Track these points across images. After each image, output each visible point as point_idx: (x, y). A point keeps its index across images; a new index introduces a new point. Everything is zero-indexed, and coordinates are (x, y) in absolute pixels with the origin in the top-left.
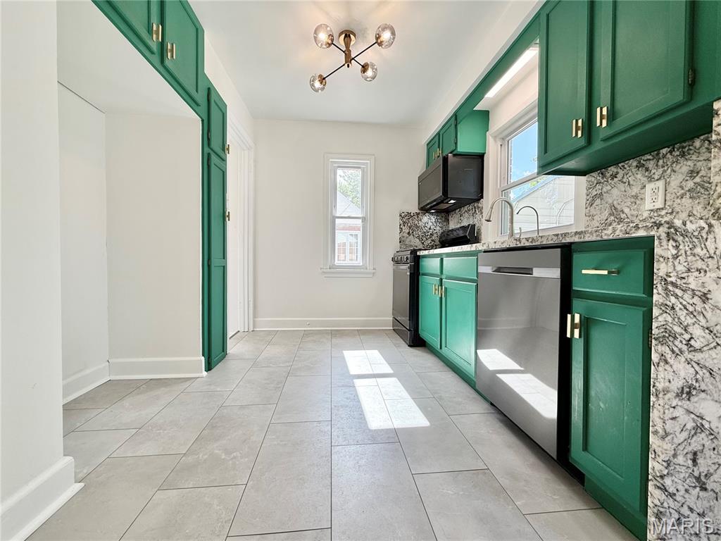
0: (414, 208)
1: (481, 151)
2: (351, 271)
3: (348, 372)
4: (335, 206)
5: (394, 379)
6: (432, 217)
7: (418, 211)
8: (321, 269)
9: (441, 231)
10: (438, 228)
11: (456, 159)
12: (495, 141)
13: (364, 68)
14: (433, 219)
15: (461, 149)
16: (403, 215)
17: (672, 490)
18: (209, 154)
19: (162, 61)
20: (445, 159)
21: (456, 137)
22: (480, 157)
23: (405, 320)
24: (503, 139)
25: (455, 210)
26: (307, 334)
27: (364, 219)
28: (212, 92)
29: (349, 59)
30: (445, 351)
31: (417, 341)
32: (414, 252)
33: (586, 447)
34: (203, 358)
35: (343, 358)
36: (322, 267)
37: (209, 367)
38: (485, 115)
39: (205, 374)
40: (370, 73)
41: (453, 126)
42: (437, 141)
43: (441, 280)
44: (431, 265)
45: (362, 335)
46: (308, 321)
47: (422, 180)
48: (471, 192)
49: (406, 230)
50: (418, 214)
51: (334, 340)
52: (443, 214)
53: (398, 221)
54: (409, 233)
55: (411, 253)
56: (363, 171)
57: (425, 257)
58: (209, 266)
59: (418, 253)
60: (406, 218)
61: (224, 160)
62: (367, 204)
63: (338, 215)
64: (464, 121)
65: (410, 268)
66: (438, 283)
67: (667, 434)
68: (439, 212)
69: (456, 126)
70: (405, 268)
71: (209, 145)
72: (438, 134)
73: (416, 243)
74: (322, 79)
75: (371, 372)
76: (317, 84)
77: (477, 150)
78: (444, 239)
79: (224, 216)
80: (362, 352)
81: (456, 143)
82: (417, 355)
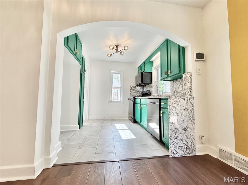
0: (135, 85)
1: (151, 72)
2: (116, 102)
3: (116, 129)
4: (112, 84)
5: (129, 130)
6: (139, 87)
7: (136, 86)
8: (108, 102)
9: (142, 91)
10: (141, 90)
11: (145, 73)
12: (154, 69)
13: (121, 53)
14: (140, 88)
15: (146, 71)
16: (131, 87)
17: (172, 139)
18: (82, 73)
19: (76, 56)
20: (142, 73)
21: (145, 68)
22: (151, 73)
23: (132, 116)
24: (156, 69)
25: (145, 86)
26: (104, 120)
27: (120, 88)
28: (83, 58)
29: (117, 51)
30: (142, 123)
31: (135, 122)
32: (134, 97)
33: (163, 137)
34: (78, 125)
35: (115, 125)
36: (109, 101)
37: (80, 128)
38: (152, 62)
39: (79, 129)
40: (122, 53)
41: (144, 65)
42: (140, 67)
43: (140, 105)
44: (138, 101)
45: (120, 120)
46: (104, 117)
47: (136, 77)
48: (148, 81)
49: (132, 91)
50: (135, 86)
51: (112, 122)
52: (142, 87)
53: (130, 88)
54: (133, 92)
55: (133, 98)
56: (120, 75)
57: (137, 99)
58: (81, 101)
59: (135, 98)
60: (132, 87)
61: (84, 73)
62: (121, 84)
63: (113, 86)
64: (146, 64)
65: (133, 102)
66: (140, 106)
67: (170, 130)
68: (141, 86)
69: (145, 65)
70: (132, 102)
71: (82, 71)
72: (141, 66)
73: (135, 94)
74: (111, 55)
75: (123, 129)
76: (109, 56)
77: (150, 71)
78: (143, 93)
79: (84, 88)
80: (120, 125)
81: (145, 69)
82: (135, 125)
